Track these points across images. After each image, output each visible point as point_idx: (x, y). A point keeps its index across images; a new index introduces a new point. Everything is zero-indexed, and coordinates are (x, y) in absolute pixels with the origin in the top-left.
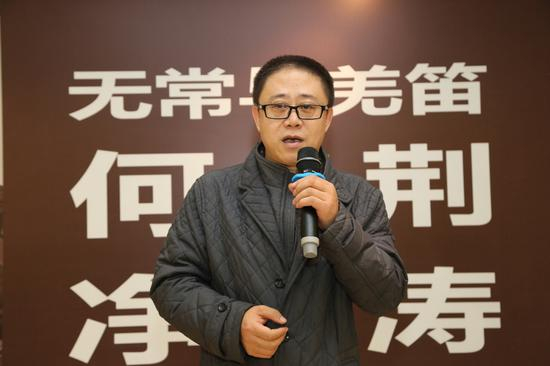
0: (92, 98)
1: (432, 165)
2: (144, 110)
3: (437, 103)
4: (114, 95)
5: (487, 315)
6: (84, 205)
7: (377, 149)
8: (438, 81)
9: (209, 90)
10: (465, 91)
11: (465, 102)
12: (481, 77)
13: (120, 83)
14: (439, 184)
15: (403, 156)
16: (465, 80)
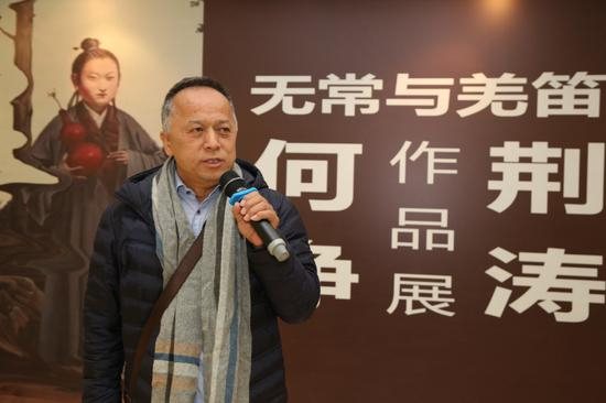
0: (269, 97)
1: (551, 160)
2: (309, 108)
3: (560, 107)
4: (286, 95)
5: (592, 292)
7: (502, 146)
8: (561, 88)
9: (361, 92)
10: (586, 97)
11: (586, 107)
12: (601, 85)
13: (290, 85)
14: (557, 177)
15: (526, 152)
16: (586, 87)
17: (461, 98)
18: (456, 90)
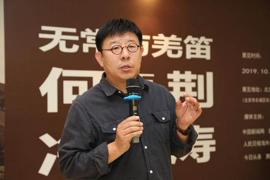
0: (50, 40)
1: (193, 81)
3: (195, 54)
4: (61, 40)
5: (211, 146)
6: (46, 95)
7: (172, 73)
8: (195, 44)
10: (204, 49)
11: (205, 54)
12: (211, 44)
13: (64, 33)
14: (195, 89)
15: (182, 76)
16: (205, 44)
17: (154, 47)
18: (151, 42)
